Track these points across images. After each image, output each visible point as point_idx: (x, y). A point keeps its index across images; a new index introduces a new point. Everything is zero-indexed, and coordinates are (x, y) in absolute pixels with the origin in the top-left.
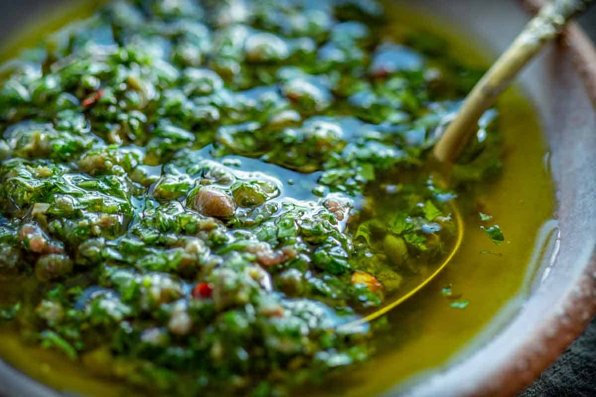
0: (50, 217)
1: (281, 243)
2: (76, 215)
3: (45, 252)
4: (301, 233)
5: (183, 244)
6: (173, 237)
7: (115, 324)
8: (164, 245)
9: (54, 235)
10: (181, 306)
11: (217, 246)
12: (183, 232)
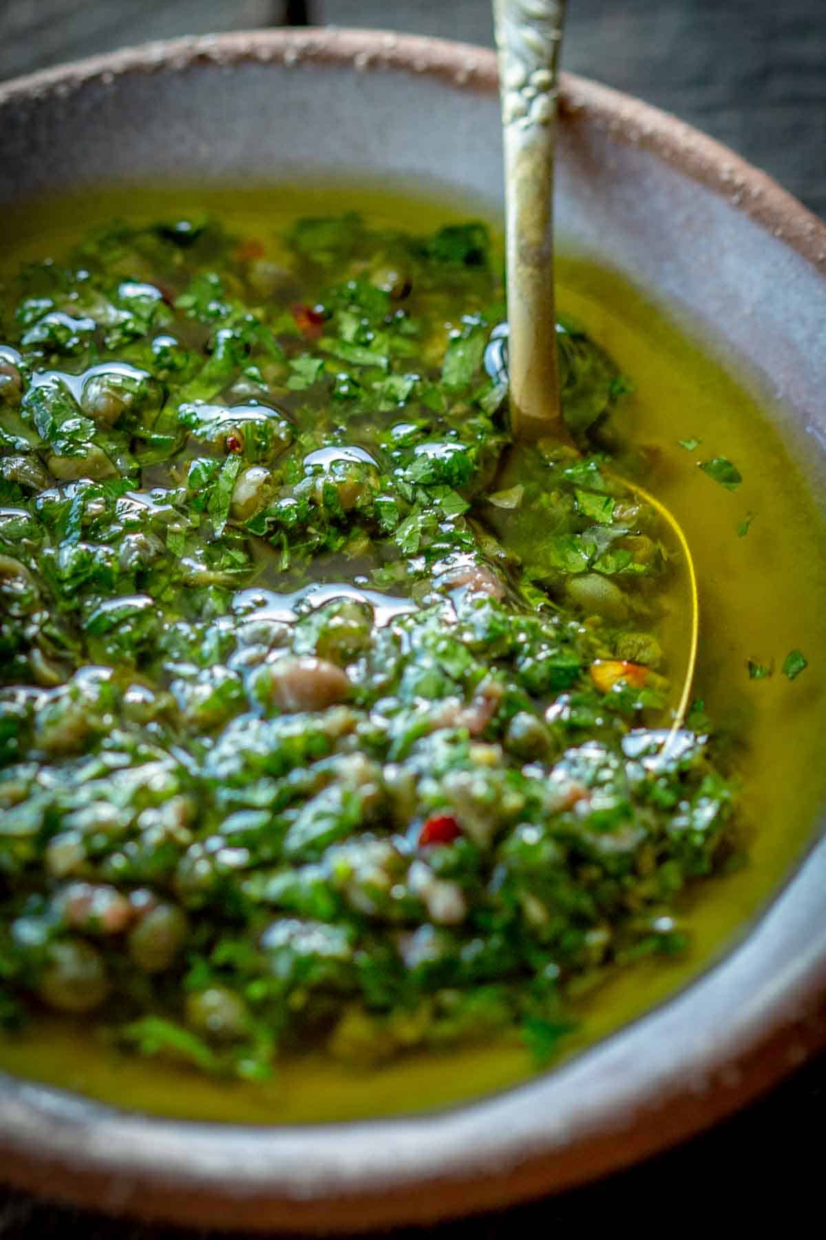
0: (96, 858)
1: (465, 686)
2: (133, 833)
3: (134, 919)
4: (475, 652)
5: (328, 779)
6: (299, 777)
7: (346, 966)
8: (300, 797)
9: (125, 885)
10: (419, 877)
11: (380, 749)
12: (309, 759)
